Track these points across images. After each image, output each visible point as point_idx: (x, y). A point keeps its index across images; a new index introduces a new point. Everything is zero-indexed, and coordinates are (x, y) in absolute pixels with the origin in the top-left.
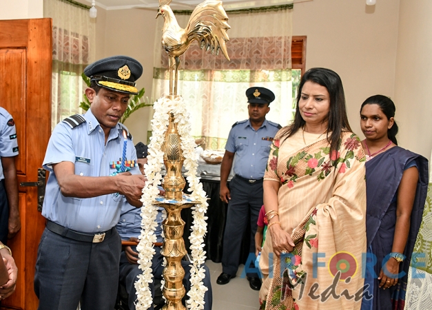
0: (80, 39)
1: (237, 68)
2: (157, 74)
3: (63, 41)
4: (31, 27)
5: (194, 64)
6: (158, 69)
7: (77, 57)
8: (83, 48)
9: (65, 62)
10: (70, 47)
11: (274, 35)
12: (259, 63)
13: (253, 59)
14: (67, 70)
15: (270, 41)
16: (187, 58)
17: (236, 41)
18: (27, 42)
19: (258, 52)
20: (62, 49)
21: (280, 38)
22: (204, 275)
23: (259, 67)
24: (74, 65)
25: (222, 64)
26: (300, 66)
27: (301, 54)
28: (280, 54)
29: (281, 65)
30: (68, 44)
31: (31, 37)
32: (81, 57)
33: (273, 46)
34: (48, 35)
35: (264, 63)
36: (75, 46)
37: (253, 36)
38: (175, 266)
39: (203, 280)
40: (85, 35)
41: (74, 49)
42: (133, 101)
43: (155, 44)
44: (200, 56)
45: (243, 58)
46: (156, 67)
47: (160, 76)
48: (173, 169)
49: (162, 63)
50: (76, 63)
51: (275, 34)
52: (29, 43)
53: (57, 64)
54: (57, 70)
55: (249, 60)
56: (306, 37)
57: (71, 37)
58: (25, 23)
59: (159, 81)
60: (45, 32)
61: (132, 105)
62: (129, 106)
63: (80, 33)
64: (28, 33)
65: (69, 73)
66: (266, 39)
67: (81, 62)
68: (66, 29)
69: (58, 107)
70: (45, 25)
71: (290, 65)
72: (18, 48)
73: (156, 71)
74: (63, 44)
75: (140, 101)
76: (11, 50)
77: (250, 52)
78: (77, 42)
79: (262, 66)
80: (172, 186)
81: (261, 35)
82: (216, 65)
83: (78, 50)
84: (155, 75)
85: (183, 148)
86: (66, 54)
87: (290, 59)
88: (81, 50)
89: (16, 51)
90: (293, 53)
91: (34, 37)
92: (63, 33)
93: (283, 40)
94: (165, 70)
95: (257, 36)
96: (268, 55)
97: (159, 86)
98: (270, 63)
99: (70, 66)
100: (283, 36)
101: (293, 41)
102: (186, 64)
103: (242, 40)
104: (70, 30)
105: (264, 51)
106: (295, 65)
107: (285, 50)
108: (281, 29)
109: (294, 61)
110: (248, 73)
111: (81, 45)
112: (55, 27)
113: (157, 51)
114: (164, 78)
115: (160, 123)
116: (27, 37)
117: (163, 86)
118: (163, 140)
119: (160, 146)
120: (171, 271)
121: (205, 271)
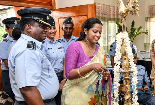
0: (115, 8)
3: (108, 10)
4: (89, 7)
7: (114, 15)
8: (117, 11)
9: (109, 17)
10: (111, 12)
14: (110, 21)
18: (87, 13)
20: (108, 13)
22: (137, 99)
24: (113, 19)
30: (110, 11)
31: (89, 11)
32: (116, 15)
34: (94, 10)
36: (113, 11)
38: (128, 95)
39: (137, 101)
40: (117, 6)
41: (113, 12)
42: (137, 31)
43: (146, 8)
46: (147, 17)
47: (148, 20)
48: (125, 59)
49: (149, 15)
50: (114, 18)
52: (88, 13)
53: (106, 19)
54: (106, 21)
57: (111, 7)
58: (86, 6)
59: (148, 22)
60: (93, 9)
61: (136, 33)
62: (135, 33)
63: (115, 6)
65: (111, 22)
67: (116, 17)
68: (109, 5)
69: (107, 35)
72: (85, 15)
73: (147, 18)
74: (108, 11)
75: (139, 31)
76: (82, 16)
78: (114, 9)
80: (125, 65)
83: (115, 13)
84: (146, 20)
85: (127, 51)
86: (109, 15)
88: (116, 12)
89: (84, 16)
91: (90, 11)
92: (108, 6)
94: (151, 17)
97: (148, 25)
99: (112, 19)
104: (111, 5)
111: (116, 10)
112: (105, 5)
113: (147, 10)
114: (150, 21)
115: (119, 42)
116: (87, 11)
117: (149, 24)
118: (120, 48)
119: (119, 50)
120: (127, 97)
121: (138, 97)
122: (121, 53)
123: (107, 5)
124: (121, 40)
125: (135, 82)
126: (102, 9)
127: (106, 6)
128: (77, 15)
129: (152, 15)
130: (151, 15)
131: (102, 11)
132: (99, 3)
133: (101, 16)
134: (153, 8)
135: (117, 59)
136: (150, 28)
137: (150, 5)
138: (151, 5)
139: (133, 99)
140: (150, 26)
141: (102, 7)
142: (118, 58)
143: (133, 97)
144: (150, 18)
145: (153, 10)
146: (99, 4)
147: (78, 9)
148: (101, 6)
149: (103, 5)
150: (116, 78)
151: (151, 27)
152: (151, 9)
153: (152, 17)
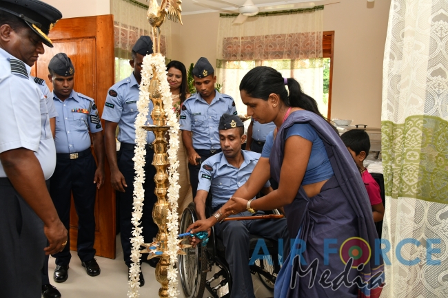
1: (280, 58)
2: (220, 64)
4: (99, 22)
5: (248, 56)
6: (220, 61)
11: (308, 31)
12: (298, 54)
13: (293, 51)
15: (306, 35)
16: (242, 52)
17: (279, 37)
18: (96, 33)
19: (297, 45)
21: (313, 33)
23: (298, 57)
25: (269, 55)
26: (329, 55)
27: (330, 45)
28: (314, 47)
29: (315, 55)
31: (98, 29)
33: (308, 40)
34: (110, 27)
35: (302, 54)
37: (293, 32)
38: (161, 172)
43: (218, 41)
44: (252, 49)
45: (285, 50)
46: (219, 59)
47: (222, 66)
48: (156, 104)
49: (223, 55)
51: (310, 30)
52: (98, 33)
55: (290, 52)
56: (334, 32)
58: (94, 19)
59: (221, 70)
60: (108, 25)
64: (96, 26)
66: (303, 34)
70: (108, 20)
71: (321, 54)
72: (90, 37)
73: (218, 62)
76: (85, 39)
77: (291, 45)
79: (300, 56)
80: (157, 116)
81: (299, 32)
82: (264, 56)
84: (218, 66)
87: (322, 49)
89: (88, 40)
90: (324, 45)
91: (101, 29)
93: (316, 35)
95: (296, 32)
96: (305, 47)
97: (221, 74)
98: (306, 53)
100: (316, 31)
101: (324, 36)
102: (242, 56)
103: (284, 35)
105: (301, 43)
106: (325, 54)
107: (317, 43)
108: (314, 26)
109: (324, 51)
110: (289, 62)
112: (137, 28)
113: (219, 46)
114: (224, 68)
115: (146, 72)
116: (96, 29)
117: (224, 74)
118: (149, 84)
119: (146, 88)
120: (160, 176)
121: (179, 174)
122: (149, 93)
123: (141, 30)
124: (151, 68)
125: (173, 146)
126: (130, 37)
127: (139, 31)
128: (74, 36)
129: (229, 55)
130: (227, 56)
131: (131, 40)
132: (126, 23)
133: (128, 49)
134: (231, 43)
135: (142, 104)
136: (224, 81)
137: (226, 37)
138: (228, 36)
139: (170, 178)
140: (224, 78)
141: (130, 32)
142: (144, 101)
143: (170, 174)
144: (225, 61)
145: (230, 47)
146: (125, 26)
147: (76, 24)
148: (128, 30)
149: (134, 28)
150: (139, 140)
151: (226, 79)
152: (228, 44)
153: (229, 61)
